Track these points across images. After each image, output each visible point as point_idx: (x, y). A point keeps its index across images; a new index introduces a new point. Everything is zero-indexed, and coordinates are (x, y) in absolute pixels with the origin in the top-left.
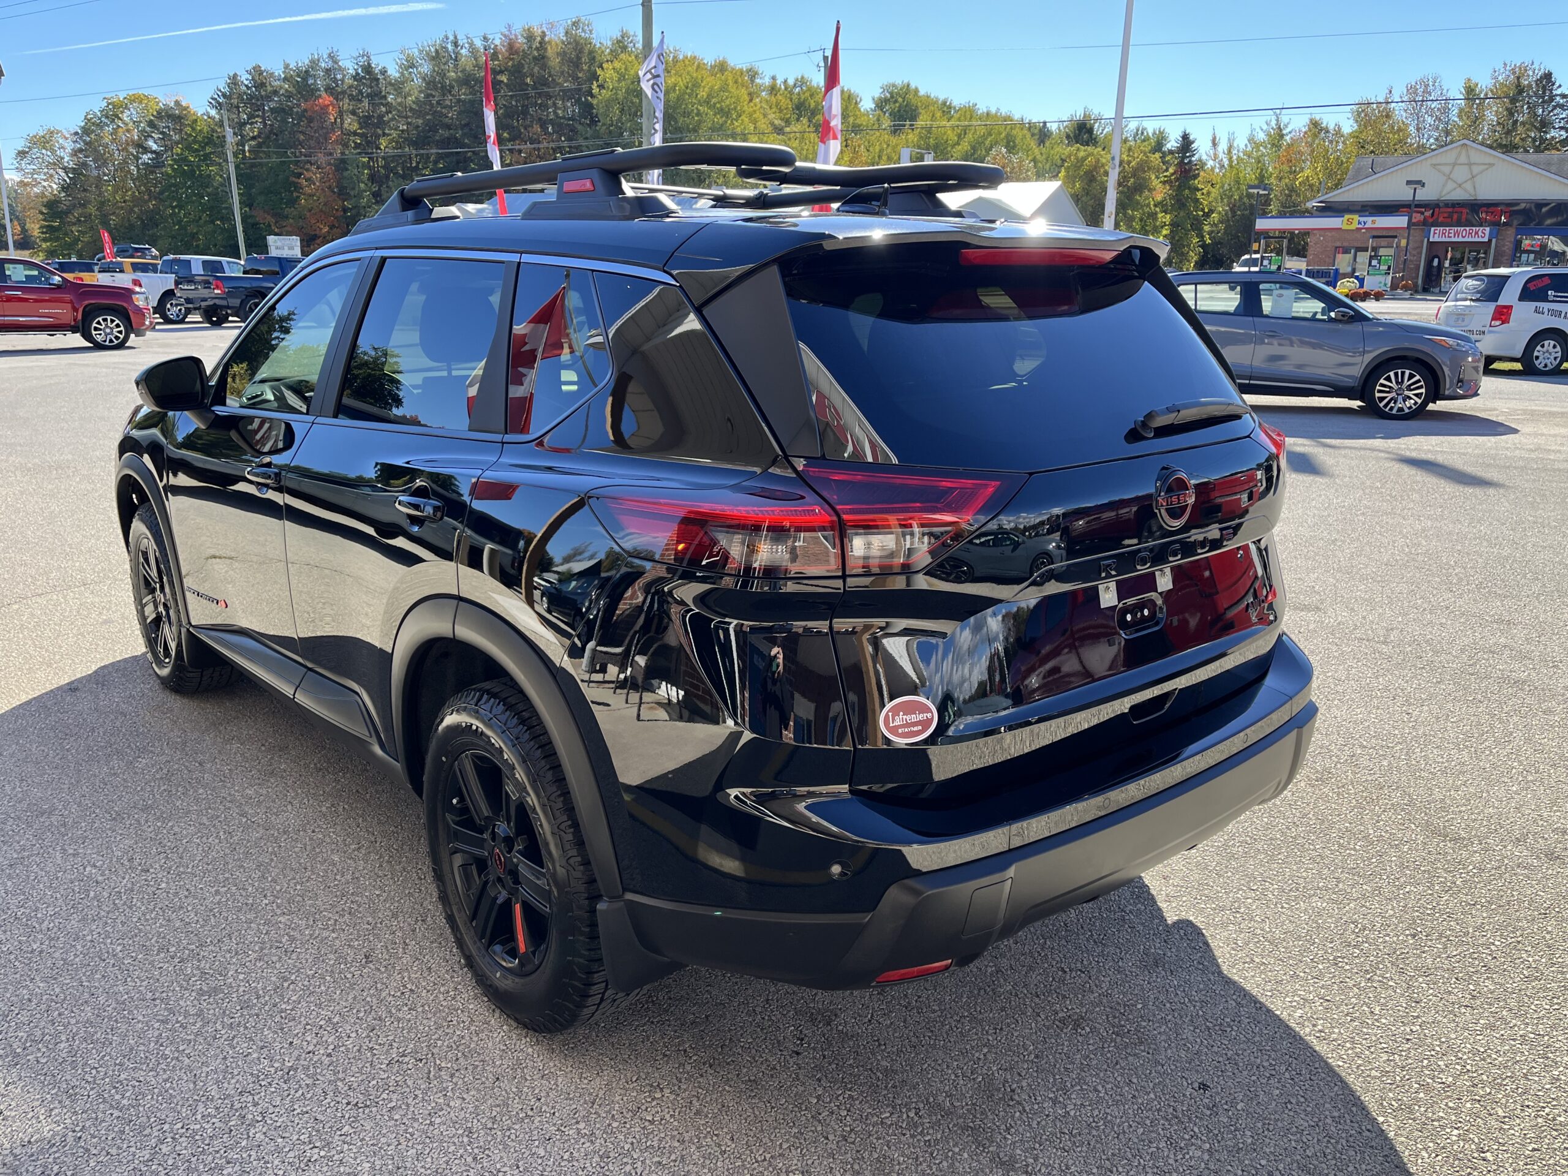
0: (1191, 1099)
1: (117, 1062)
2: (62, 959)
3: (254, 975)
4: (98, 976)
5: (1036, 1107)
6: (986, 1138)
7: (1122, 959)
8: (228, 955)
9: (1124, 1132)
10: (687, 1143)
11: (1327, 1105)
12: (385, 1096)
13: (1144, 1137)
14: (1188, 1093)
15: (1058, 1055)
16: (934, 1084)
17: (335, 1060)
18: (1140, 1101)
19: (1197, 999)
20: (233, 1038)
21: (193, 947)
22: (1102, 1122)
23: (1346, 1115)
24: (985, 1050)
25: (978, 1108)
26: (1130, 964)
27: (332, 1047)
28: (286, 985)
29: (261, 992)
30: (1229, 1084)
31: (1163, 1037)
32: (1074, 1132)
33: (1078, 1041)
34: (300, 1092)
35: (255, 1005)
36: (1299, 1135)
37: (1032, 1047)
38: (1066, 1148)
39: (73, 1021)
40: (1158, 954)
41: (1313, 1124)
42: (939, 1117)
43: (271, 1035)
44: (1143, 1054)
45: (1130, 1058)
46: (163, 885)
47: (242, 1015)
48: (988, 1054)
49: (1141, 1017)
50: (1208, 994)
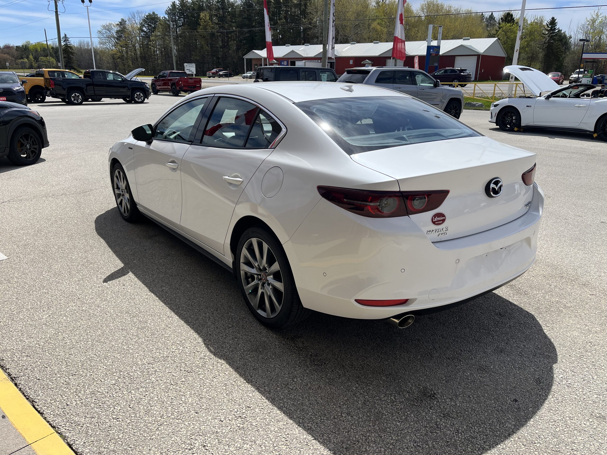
0: (509, 405)
1: (108, 350)
2: (93, 313)
3: (156, 324)
4: (104, 320)
5: (443, 400)
6: (421, 410)
7: (487, 348)
8: (148, 316)
9: (479, 414)
10: (304, 399)
11: (567, 412)
12: (198, 370)
13: (487, 417)
14: (508, 403)
15: (455, 382)
16: (403, 387)
17: (181, 355)
18: (487, 403)
19: (517, 366)
20: (148, 345)
21: (137, 312)
22: (470, 409)
23: (576, 418)
24: (425, 377)
25: (419, 398)
26: (490, 351)
27: (181, 351)
28: (167, 328)
29: (158, 330)
30: (527, 400)
31: (501, 380)
32: (458, 411)
33: (464, 378)
34: (168, 366)
35: (156, 334)
36: (554, 423)
37: (444, 378)
38: (454, 417)
39: (94, 335)
40: (503, 348)
41: (560, 419)
42: (403, 400)
43: (161, 345)
44: (491, 385)
45: (485, 386)
46: (129, 291)
47: (151, 337)
48: (426, 379)
49: (492, 371)
50: (522, 365)
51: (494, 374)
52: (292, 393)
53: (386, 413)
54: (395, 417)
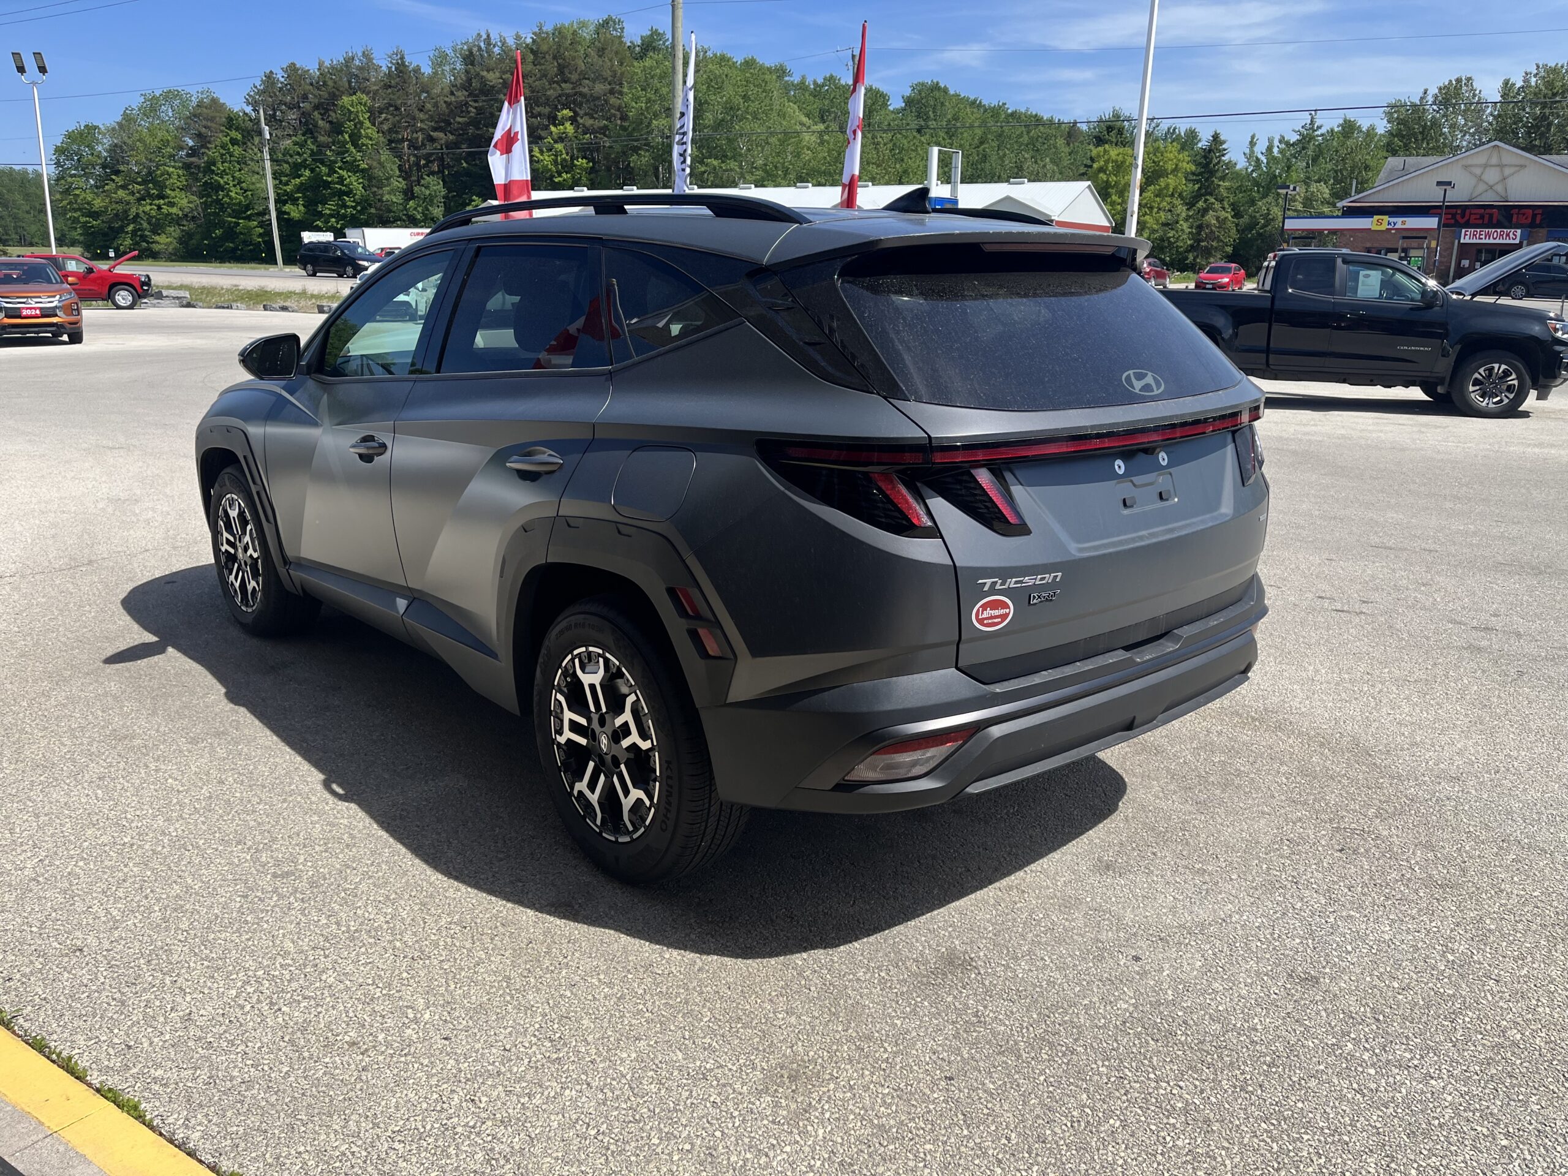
0: (1124, 967)
6: (945, 992)
13: (1080, 993)
14: (1122, 963)
16: (903, 953)
19: (1140, 894)
20: (305, 909)
21: (266, 841)
29: (327, 876)
30: (1159, 957)
31: (1106, 922)
35: (323, 885)
37: (990, 929)
38: (1013, 1000)
45: (1075, 937)
48: (953, 932)
50: (1150, 891)
51: (1092, 912)
52: (662, 982)
53: (871, 1005)
54: (890, 1010)
